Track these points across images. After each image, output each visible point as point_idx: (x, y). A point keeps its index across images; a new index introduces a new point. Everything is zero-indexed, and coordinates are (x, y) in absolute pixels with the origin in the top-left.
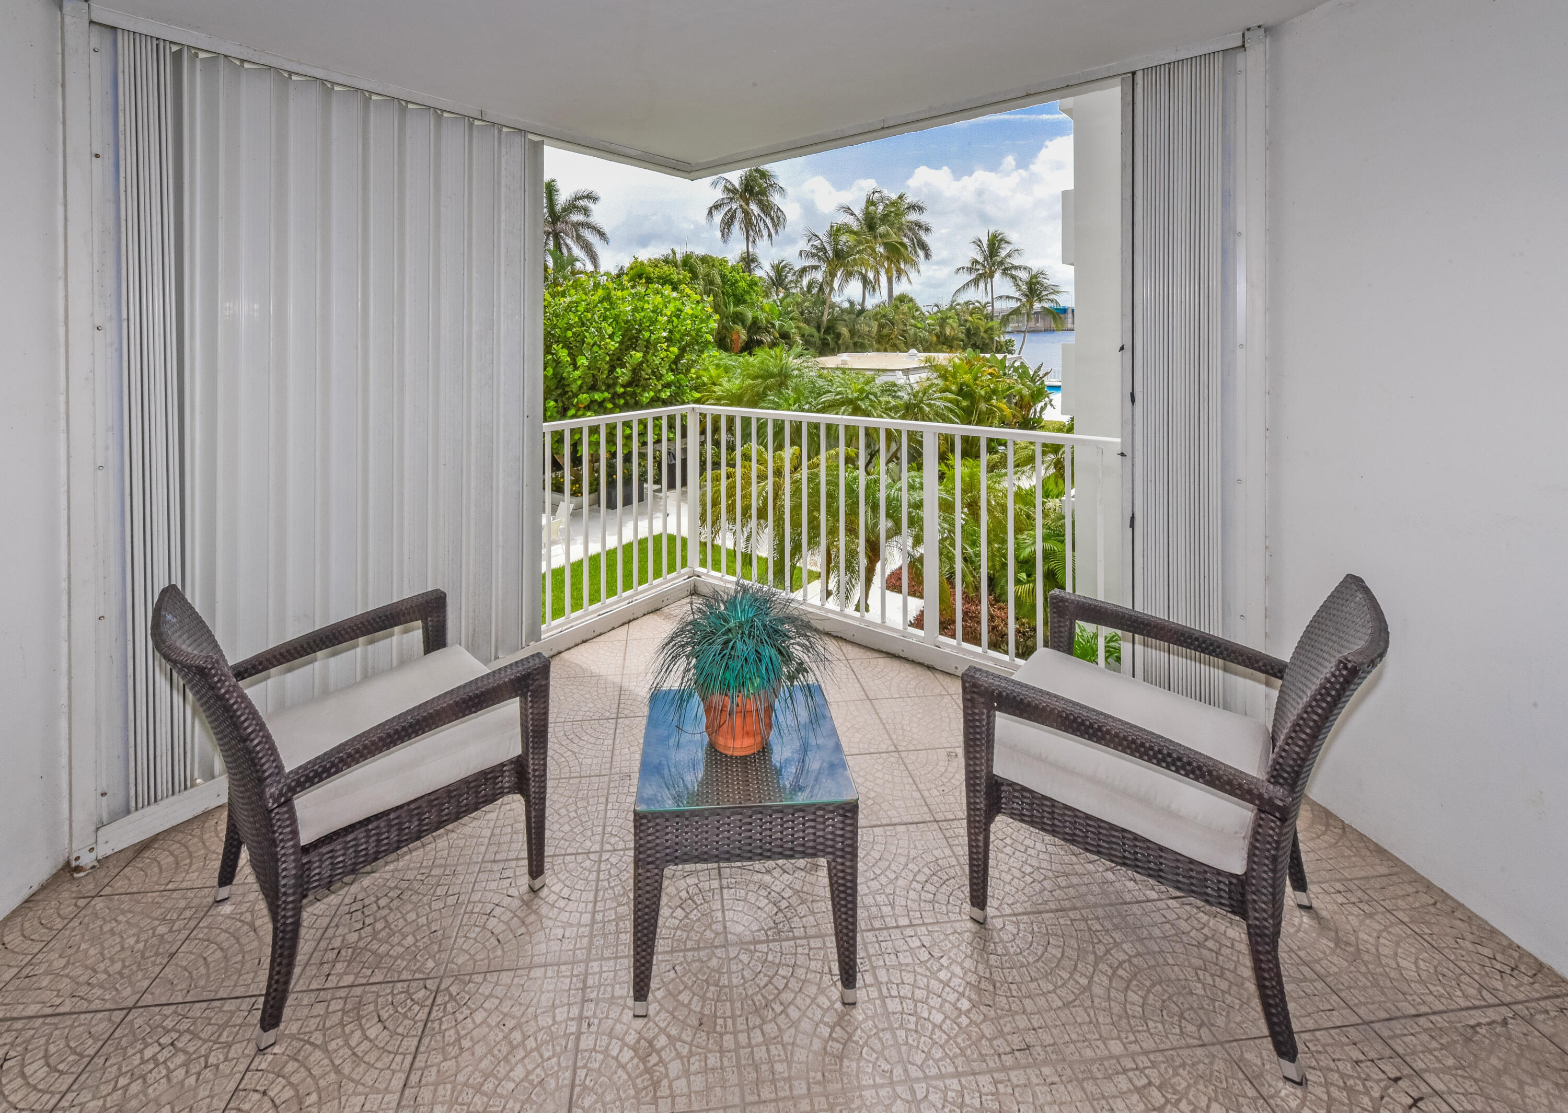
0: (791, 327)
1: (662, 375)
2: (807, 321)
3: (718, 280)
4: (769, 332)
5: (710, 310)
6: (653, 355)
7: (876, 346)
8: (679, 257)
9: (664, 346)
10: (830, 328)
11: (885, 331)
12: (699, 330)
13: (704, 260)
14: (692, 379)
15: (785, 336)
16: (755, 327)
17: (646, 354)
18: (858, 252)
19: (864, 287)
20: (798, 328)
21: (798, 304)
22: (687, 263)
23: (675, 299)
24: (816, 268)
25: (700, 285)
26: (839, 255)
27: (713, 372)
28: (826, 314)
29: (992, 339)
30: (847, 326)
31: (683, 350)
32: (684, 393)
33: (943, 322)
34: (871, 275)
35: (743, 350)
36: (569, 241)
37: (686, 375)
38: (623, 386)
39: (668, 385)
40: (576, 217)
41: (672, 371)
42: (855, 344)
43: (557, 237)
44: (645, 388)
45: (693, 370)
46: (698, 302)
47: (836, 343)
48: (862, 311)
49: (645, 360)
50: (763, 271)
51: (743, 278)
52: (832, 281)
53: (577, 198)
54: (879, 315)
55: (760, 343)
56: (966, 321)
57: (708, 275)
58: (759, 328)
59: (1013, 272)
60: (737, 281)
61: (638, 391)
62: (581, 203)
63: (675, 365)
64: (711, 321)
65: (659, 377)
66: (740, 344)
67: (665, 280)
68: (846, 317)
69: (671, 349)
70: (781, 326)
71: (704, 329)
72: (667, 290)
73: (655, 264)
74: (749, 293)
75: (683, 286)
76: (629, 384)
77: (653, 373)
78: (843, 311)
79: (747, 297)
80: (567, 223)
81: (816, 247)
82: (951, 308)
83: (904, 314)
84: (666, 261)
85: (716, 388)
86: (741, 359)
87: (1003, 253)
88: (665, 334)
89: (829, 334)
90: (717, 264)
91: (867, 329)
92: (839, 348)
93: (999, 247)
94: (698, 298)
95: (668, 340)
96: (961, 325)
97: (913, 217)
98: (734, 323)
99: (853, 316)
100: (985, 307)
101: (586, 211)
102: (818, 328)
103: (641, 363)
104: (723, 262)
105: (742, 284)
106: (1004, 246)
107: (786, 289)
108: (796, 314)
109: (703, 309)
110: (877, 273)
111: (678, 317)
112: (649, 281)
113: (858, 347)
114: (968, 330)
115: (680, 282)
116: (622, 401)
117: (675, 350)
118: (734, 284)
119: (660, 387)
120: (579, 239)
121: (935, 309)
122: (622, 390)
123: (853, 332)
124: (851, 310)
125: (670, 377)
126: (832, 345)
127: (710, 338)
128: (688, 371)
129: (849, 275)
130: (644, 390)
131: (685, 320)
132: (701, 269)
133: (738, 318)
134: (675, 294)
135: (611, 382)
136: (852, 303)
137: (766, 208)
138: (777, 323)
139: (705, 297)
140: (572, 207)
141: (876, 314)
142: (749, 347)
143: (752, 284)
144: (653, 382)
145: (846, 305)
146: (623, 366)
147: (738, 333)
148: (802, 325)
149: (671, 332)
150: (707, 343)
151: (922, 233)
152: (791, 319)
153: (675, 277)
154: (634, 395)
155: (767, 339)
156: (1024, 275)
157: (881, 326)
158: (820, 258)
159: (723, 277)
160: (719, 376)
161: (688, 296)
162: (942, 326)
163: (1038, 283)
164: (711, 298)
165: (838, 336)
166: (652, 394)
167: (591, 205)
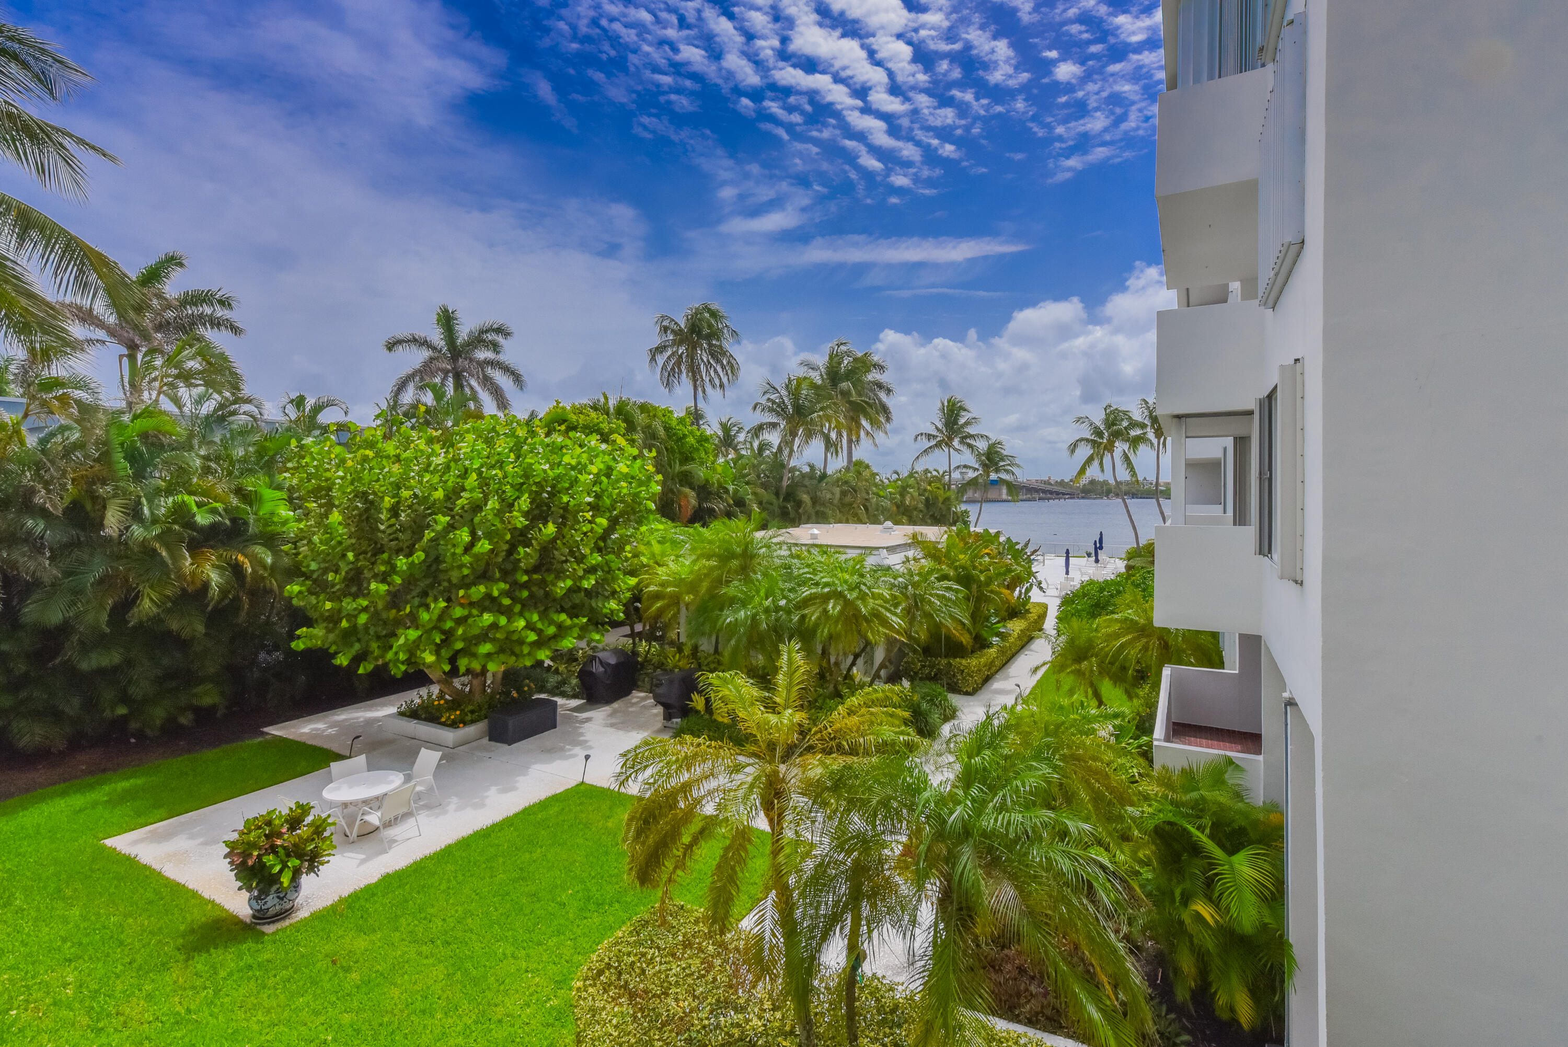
0: (748, 493)
1: (584, 557)
2: (764, 486)
3: (662, 432)
4: (721, 498)
5: (651, 468)
6: (572, 528)
7: (839, 515)
8: (612, 403)
9: (588, 515)
10: (790, 495)
11: (848, 499)
12: (636, 495)
13: (644, 408)
14: (627, 559)
15: (740, 503)
16: (704, 491)
17: (560, 527)
18: (822, 409)
19: (827, 449)
20: (754, 493)
21: (754, 466)
22: (621, 411)
23: (604, 452)
24: (774, 425)
25: (638, 437)
26: (800, 411)
27: (657, 548)
28: (785, 479)
29: (949, 509)
30: (808, 493)
31: (614, 523)
32: (614, 579)
33: (903, 491)
34: (833, 435)
35: (692, 521)
36: (474, 383)
37: (618, 557)
38: (527, 572)
39: (592, 570)
40: (482, 354)
41: (599, 550)
42: (817, 513)
43: (458, 377)
44: (560, 575)
45: (628, 548)
46: (635, 458)
47: (797, 511)
48: (824, 476)
49: (560, 535)
50: (712, 428)
51: (691, 432)
52: (793, 440)
53: (482, 332)
54: (840, 482)
55: (711, 513)
56: (925, 490)
57: (649, 426)
58: (710, 493)
59: (968, 441)
60: (685, 436)
61: (550, 578)
62: (490, 337)
63: (602, 543)
64: (653, 484)
65: (581, 559)
66: (690, 512)
67: (590, 429)
68: (807, 482)
69: (598, 520)
70: (736, 492)
71: (643, 494)
72: (593, 440)
73: (579, 411)
74: (698, 450)
75: (614, 436)
76: (536, 569)
77: (572, 553)
78: (803, 476)
79: (695, 456)
80: (471, 360)
81: (774, 402)
82: (911, 475)
83: (867, 480)
84: (595, 408)
85: (660, 570)
86: (691, 530)
87: (962, 421)
88: (589, 499)
89: (789, 501)
90: (660, 414)
91: (829, 496)
92: (800, 519)
93: (957, 415)
94: (635, 452)
95: (594, 507)
96: (920, 495)
97: (873, 376)
98: (681, 485)
99: (815, 482)
100: (943, 476)
101: (495, 347)
102: (777, 494)
103: (554, 540)
104: (668, 412)
105: (691, 440)
106: (963, 413)
107: (736, 450)
108: (753, 477)
109: (643, 466)
110: (840, 434)
111: (608, 476)
112: (572, 428)
113: (820, 518)
114: (927, 500)
115: (612, 432)
116: (525, 594)
117: (603, 522)
118: (681, 439)
119: (581, 573)
120: (487, 381)
121: (895, 476)
122: (525, 578)
123: (815, 500)
124: (811, 475)
125: (596, 559)
126: (792, 514)
127: (652, 506)
128: (621, 549)
129: (809, 435)
130: (558, 577)
131: (618, 481)
132: (641, 419)
133: (686, 479)
134: (604, 446)
135: (509, 567)
136: (812, 467)
137: (717, 354)
138: (731, 488)
139: (645, 452)
140: (478, 340)
141: (838, 480)
142: (701, 516)
143: (703, 439)
144: (571, 566)
145: (806, 469)
146: (527, 544)
147: (686, 496)
148: (761, 491)
149: (598, 497)
150: (649, 511)
151: (882, 395)
152: (747, 483)
153: (605, 427)
154: (543, 583)
155: (718, 506)
156: (982, 445)
157: (844, 494)
158: (778, 414)
159: (667, 429)
160: (663, 554)
161: (621, 449)
162: (902, 495)
163: (997, 452)
164: (654, 454)
165: (799, 504)
166: (569, 583)
167: (500, 339)
